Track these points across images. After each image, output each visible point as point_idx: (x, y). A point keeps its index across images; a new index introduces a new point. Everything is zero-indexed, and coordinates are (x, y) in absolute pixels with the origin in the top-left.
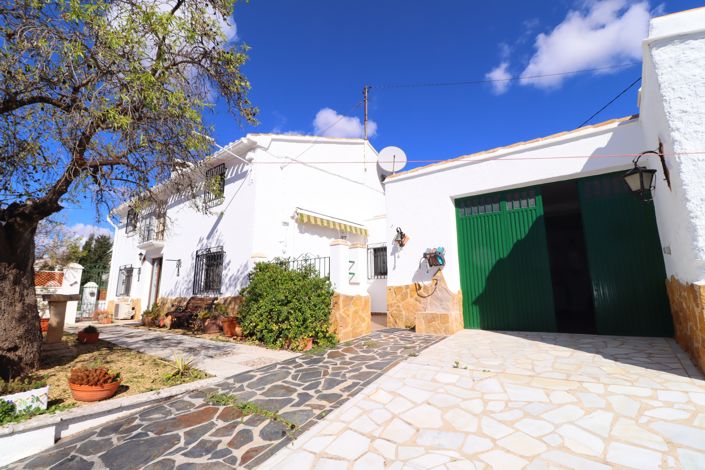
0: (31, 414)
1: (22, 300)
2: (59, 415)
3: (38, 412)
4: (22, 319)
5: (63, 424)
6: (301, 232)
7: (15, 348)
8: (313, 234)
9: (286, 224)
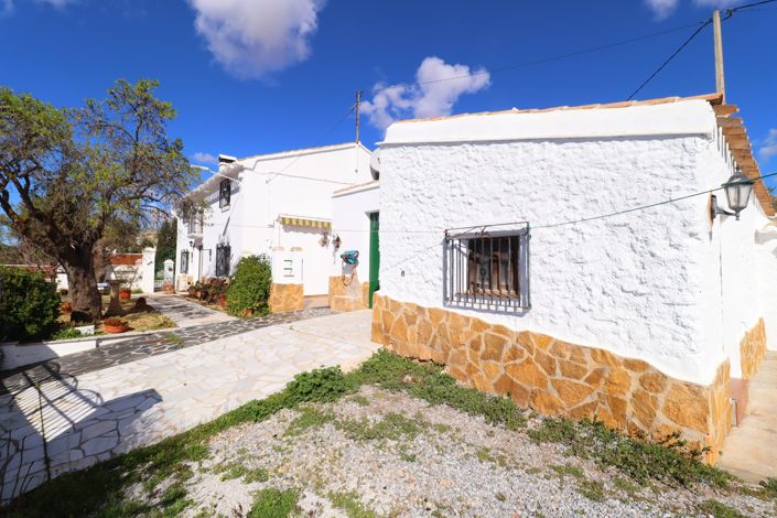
0: (87, 335)
1: (89, 285)
2: (99, 336)
3: (90, 335)
4: (89, 294)
5: (99, 341)
6: (286, 231)
7: (88, 309)
8: (298, 231)
9: (272, 226)
